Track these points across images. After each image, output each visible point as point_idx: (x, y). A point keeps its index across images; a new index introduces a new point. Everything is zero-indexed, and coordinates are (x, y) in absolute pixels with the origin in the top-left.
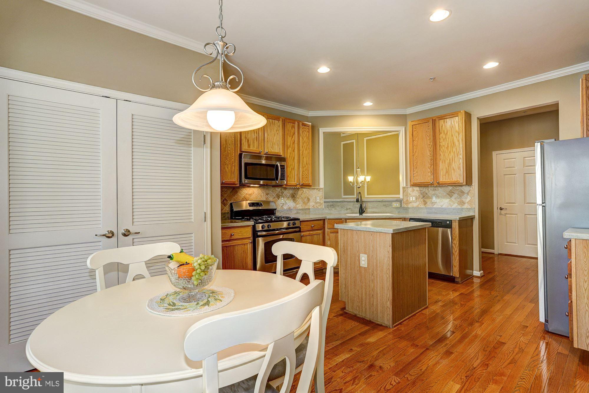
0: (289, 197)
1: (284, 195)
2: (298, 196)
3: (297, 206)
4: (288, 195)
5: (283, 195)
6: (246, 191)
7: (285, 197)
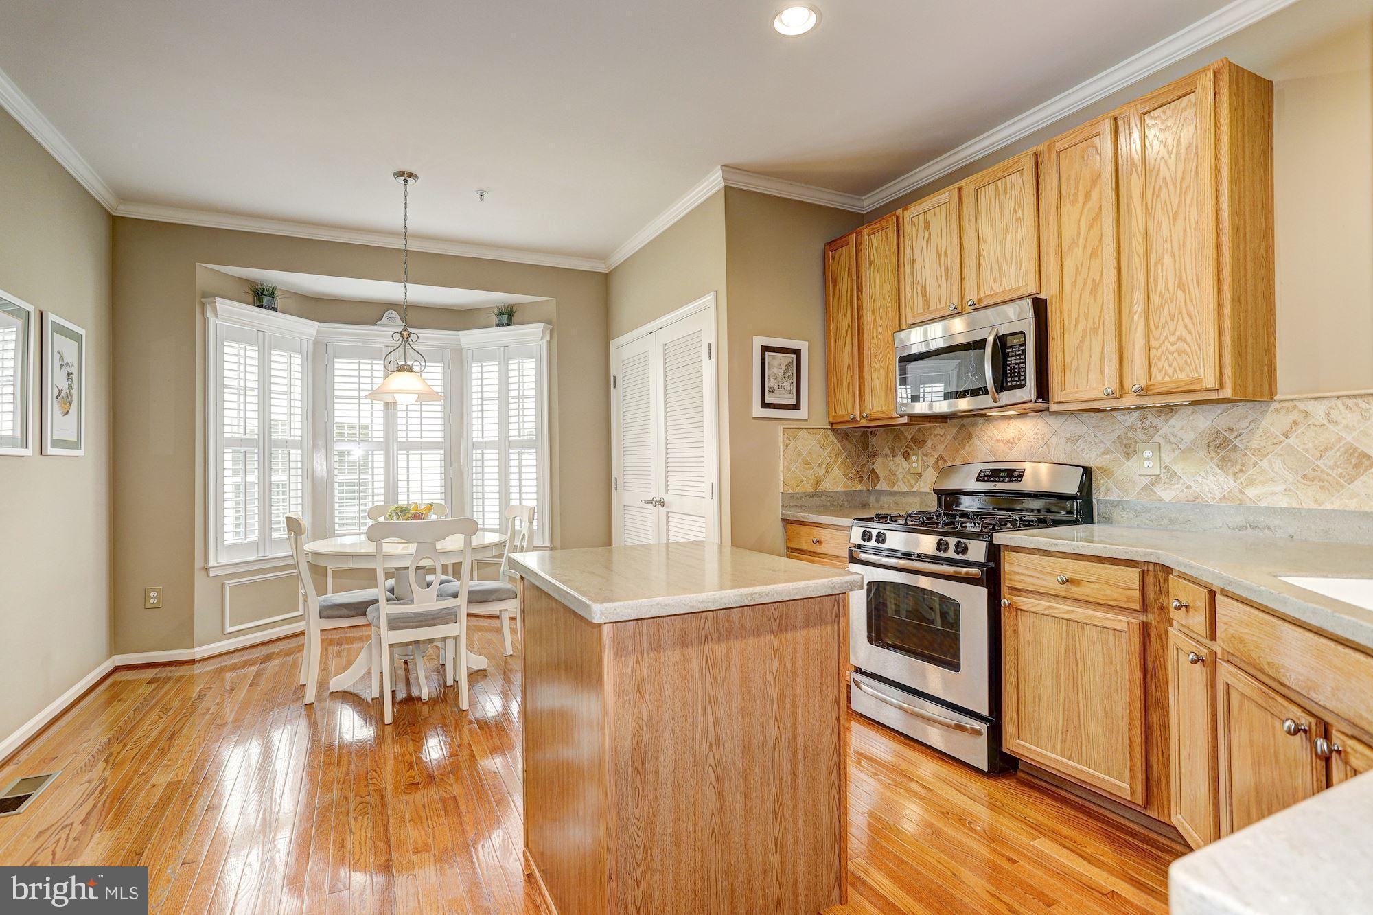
0: (1190, 450)
1: (1161, 440)
2: (1255, 444)
3: (1251, 492)
4: (1189, 437)
5: (1156, 439)
6: (996, 432)
7: (1166, 447)
